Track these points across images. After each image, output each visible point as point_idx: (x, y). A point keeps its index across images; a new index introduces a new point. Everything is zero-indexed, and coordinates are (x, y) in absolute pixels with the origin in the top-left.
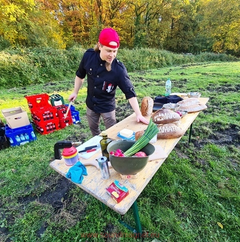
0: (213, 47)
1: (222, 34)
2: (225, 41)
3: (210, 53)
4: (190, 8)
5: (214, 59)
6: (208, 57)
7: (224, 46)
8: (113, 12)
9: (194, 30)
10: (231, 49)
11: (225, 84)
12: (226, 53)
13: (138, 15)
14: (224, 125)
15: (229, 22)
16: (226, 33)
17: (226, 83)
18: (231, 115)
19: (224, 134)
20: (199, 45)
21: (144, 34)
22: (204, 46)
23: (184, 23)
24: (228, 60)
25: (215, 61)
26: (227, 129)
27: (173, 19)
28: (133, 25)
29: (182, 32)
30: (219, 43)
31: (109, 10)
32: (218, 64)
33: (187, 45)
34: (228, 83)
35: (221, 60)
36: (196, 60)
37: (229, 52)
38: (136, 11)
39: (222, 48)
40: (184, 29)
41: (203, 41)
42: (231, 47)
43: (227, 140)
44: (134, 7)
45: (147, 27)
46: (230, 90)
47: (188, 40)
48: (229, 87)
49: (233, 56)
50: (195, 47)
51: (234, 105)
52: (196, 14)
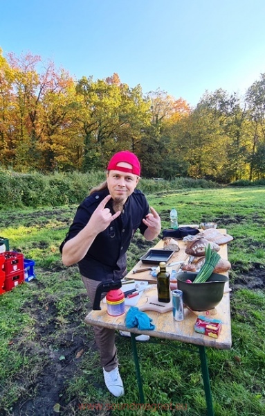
0: (189, 171)
1: (195, 158)
2: (201, 166)
3: (186, 179)
4: (153, 129)
5: (193, 186)
6: (186, 183)
7: (200, 170)
8: (52, 127)
9: (160, 152)
10: (210, 174)
11: (221, 215)
12: (205, 179)
13: (88, 133)
14: (246, 265)
15: (200, 145)
16: (200, 157)
17: (222, 213)
18: (248, 252)
19: (250, 275)
20: (170, 169)
21: (97, 154)
22: (176, 170)
23: (148, 144)
24: (210, 187)
25: (194, 187)
26: (251, 270)
27: (133, 139)
28: (83, 143)
29: (147, 153)
30: (194, 168)
31: (47, 125)
32: (201, 191)
33: (155, 169)
34: (224, 214)
35: (202, 187)
36: (172, 187)
37: (208, 177)
38: (85, 128)
39: (199, 174)
40: (148, 151)
41: (175, 165)
42: (210, 172)
43: (257, 283)
44: (82, 125)
45: (101, 147)
46: (231, 221)
47: (156, 163)
48: (228, 219)
49: (214, 183)
50: (166, 172)
51: (245, 239)
52: (160, 136)
